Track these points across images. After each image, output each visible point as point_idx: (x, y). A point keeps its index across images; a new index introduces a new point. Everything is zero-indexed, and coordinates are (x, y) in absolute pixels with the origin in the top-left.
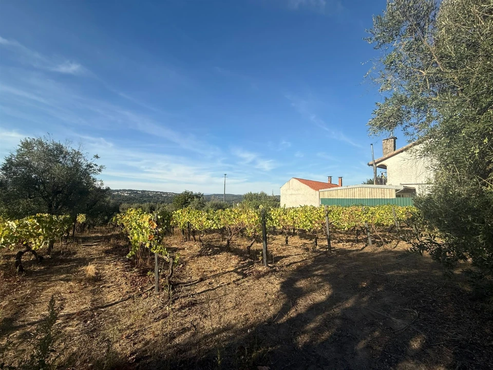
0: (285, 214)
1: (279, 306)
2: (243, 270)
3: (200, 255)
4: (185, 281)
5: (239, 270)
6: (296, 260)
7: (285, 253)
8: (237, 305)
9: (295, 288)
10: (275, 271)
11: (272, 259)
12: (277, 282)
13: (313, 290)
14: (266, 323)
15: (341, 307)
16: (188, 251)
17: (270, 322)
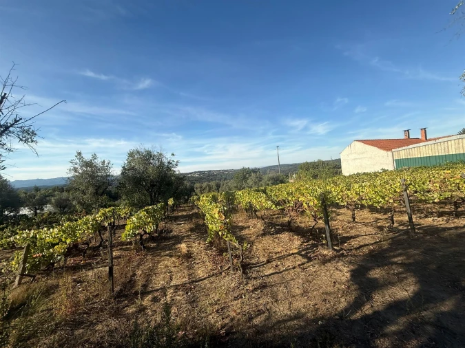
0: (349, 190)
1: (351, 298)
2: (307, 253)
3: (264, 235)
4: (253, 261)
5: (303, 253)
6: (367, 242)
7: (353, 232)
8: (305, 292)
9: (369, 279)
10: (342, 255)
11: (338, 240)
12: (345, 269)
13: (392, 284)
14: (337, 317)
15: (434, 310)
16: (253, 230)
17: (342, 315)
